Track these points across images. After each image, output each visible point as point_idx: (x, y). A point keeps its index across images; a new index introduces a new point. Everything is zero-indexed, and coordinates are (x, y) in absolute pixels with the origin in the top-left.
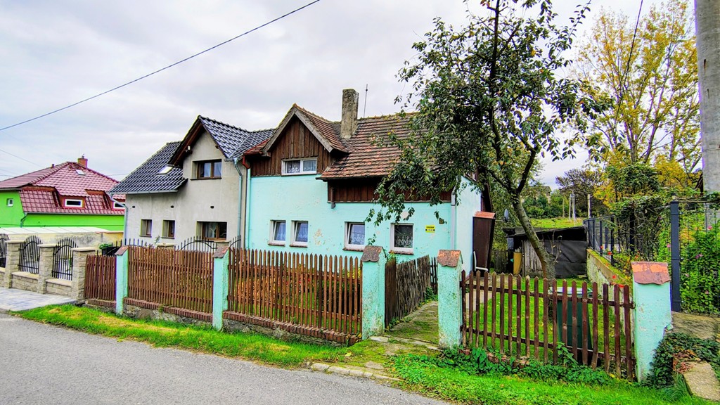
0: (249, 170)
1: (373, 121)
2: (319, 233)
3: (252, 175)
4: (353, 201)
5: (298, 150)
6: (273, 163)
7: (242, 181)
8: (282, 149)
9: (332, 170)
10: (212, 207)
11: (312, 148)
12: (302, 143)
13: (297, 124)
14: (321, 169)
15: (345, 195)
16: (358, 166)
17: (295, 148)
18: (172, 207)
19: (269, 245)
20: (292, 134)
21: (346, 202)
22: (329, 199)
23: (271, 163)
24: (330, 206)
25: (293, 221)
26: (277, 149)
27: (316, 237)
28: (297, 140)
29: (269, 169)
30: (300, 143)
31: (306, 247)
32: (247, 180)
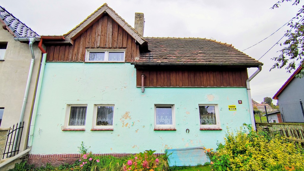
0: (45, 55)
2: (127, 115)
3: (48, 60)
4: (162, 86)
5: (105, 41)
6: (76, 50)
7: (34, 64)
8: (87, 40)
12: (110, 37)
13: (106, 20)
14: (129, 59)
15: (155, 81)
16: (165, 58)
17: (102, 40)
19: (64, 130)
21: (155, 86)
22: (139, 84)
23: (73, 50)
24: (139, 90)
25: (95, 105)
26: (82, 39)
27: (124, 119)
28: (105, 33)
29: (71, 55)
30: (108, 36)
31: (112, 130)
32: (41, 65)
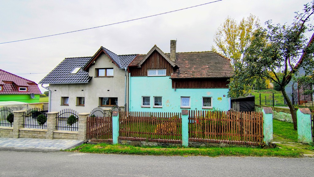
0: (130, 74)
1: (181, 54)
2: (168, 101)
3: (131, 76)
4: (185, 88)
6: (143, 71)
7: (126, 78)
8: (147, 65)
9: (174, 74)
10: (108, 91)
11: (163, 65)
12: (159, 62)
13: (156, 54)
14: (168, 74)
15: (181, 85)
16: (187, 73)
17: (155, 64)
18: (83, 90)
19: (142, 107)
20: (153, 58)
21: (181, 88)
22: (173, 87)
23: (142, 71)
24: (174, 90)
25: (154, 96)
26: (145, 65)
27: (166, 103)
28: (156, 61)
29: (141, 73)
30: (157, 62)
31: (162, 108)
32: (129, 78)
